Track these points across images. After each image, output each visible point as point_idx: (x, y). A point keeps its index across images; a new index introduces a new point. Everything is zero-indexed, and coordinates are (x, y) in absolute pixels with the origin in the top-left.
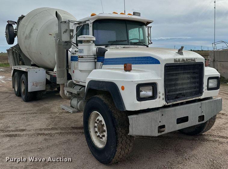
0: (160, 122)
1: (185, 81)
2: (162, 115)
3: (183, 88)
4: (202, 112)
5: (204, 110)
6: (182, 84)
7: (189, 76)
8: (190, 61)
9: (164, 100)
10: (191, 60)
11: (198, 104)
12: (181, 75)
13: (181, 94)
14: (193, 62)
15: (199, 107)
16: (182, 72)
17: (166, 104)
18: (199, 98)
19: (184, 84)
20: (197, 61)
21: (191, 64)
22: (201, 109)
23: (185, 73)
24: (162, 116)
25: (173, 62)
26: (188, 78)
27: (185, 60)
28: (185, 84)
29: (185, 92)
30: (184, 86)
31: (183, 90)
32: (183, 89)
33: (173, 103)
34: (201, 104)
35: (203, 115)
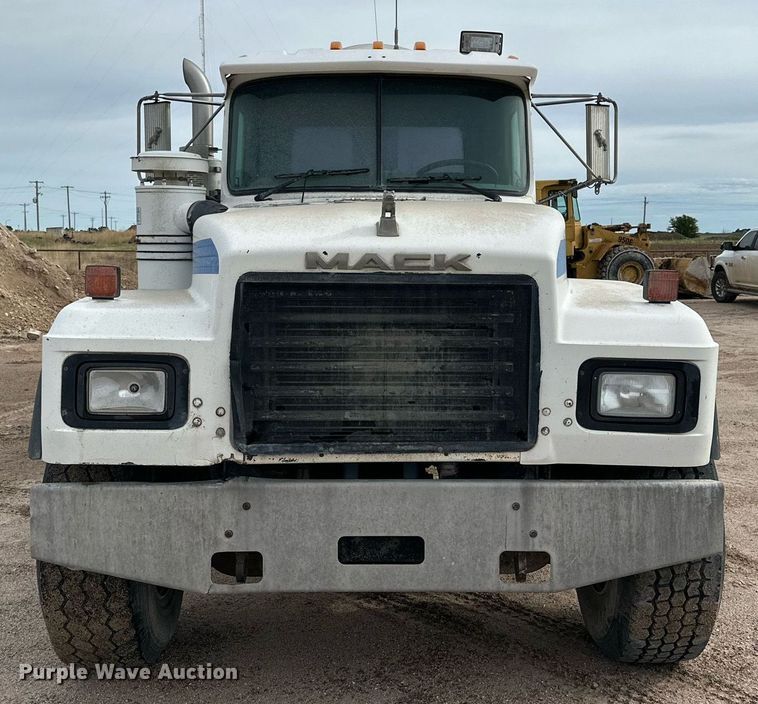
0: (229, 535)
2: (246, 507)
3: (385, 400)
4: (534, 534)
5: (548, 528)
6: (383, 377)
7: (429, 340)
8: (427, 268)
9: (227, 438)
10: (431, 263)
11: (495, 488)
12: (365, 333)
13: (372, 423)
14: (451, 271)
15: (509, 505)
16: (375, 318)
18: (511, 457)
19: (394, 378)
21: (428, 281)
22: (527, 519)
23: (398, 325)
24: (244, 512)
25: (299, 267)
26: (418, 350)
27: (388, 260)
28: (400, 379)
29: (391, 416)
30: (391, 389)
31: (384, 408)
32: (385, 403)
34: (526, 492)
35: (537, 549)
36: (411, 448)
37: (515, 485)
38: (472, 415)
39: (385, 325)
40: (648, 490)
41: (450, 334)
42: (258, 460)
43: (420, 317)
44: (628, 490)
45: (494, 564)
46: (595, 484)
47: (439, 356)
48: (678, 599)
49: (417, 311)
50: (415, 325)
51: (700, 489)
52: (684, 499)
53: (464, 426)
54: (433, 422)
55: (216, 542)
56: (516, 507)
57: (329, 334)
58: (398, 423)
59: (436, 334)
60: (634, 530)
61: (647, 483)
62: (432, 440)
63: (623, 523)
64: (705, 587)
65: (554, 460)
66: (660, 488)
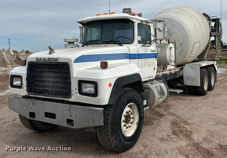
0: (31, 109)
1: (51, 80)
2: (33, 104)
3: (49, 86)
4: (71, 116)
5: (73, 115)
7: (55, 75)
8: (52, 61)
9: (26, 91)
10: (53, 60)
11: (66, 106)
12: (46, 73)
13: (48, 90)
14: (56, 61)
16: (47, 70)
17: (28, 95)
18: (68, 99)
20: (60, 61)
21: (52, 63)
22: (70, 113)
23: (50, 72)
25: (35, 60)
26: (54, 77)
27: (47, 59)
28: (51, 82)
30: (50, 84)
31: (49, 88)
33: (35, 96)
34: (70, 107)
35: (72, 119)
36: (51, 96)
37: (69, 105)
38: (62, 90)
39: (48, 72)
40: (89, 109)
41: (58, 74)
42: (31, 96)
43: (53, 70)
44: (86, 108)
45: (66, 121)
46: (81, 107)
47: (56, 78)
48: (104, 135)
49: (54, 69)
50: (53, 72)
51: (99, 110)
52: (96, 112)
53: (61, 93)
54: (56, 91)
55: (30, 110)
56: (68, 110)
57: (40, 73)
58: (51, 91)
59: (56, 74)
60: (87, 118)
61: (90, 108)
62: (55, 95)
63: (85, 116)
64: (108, 133)
65: (75, 101)
66: (92, 109)
